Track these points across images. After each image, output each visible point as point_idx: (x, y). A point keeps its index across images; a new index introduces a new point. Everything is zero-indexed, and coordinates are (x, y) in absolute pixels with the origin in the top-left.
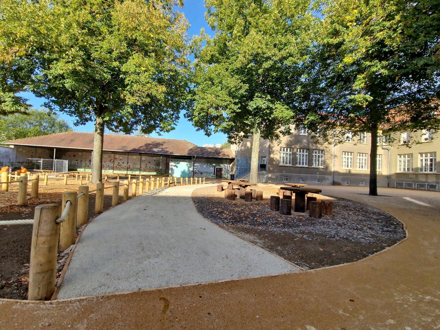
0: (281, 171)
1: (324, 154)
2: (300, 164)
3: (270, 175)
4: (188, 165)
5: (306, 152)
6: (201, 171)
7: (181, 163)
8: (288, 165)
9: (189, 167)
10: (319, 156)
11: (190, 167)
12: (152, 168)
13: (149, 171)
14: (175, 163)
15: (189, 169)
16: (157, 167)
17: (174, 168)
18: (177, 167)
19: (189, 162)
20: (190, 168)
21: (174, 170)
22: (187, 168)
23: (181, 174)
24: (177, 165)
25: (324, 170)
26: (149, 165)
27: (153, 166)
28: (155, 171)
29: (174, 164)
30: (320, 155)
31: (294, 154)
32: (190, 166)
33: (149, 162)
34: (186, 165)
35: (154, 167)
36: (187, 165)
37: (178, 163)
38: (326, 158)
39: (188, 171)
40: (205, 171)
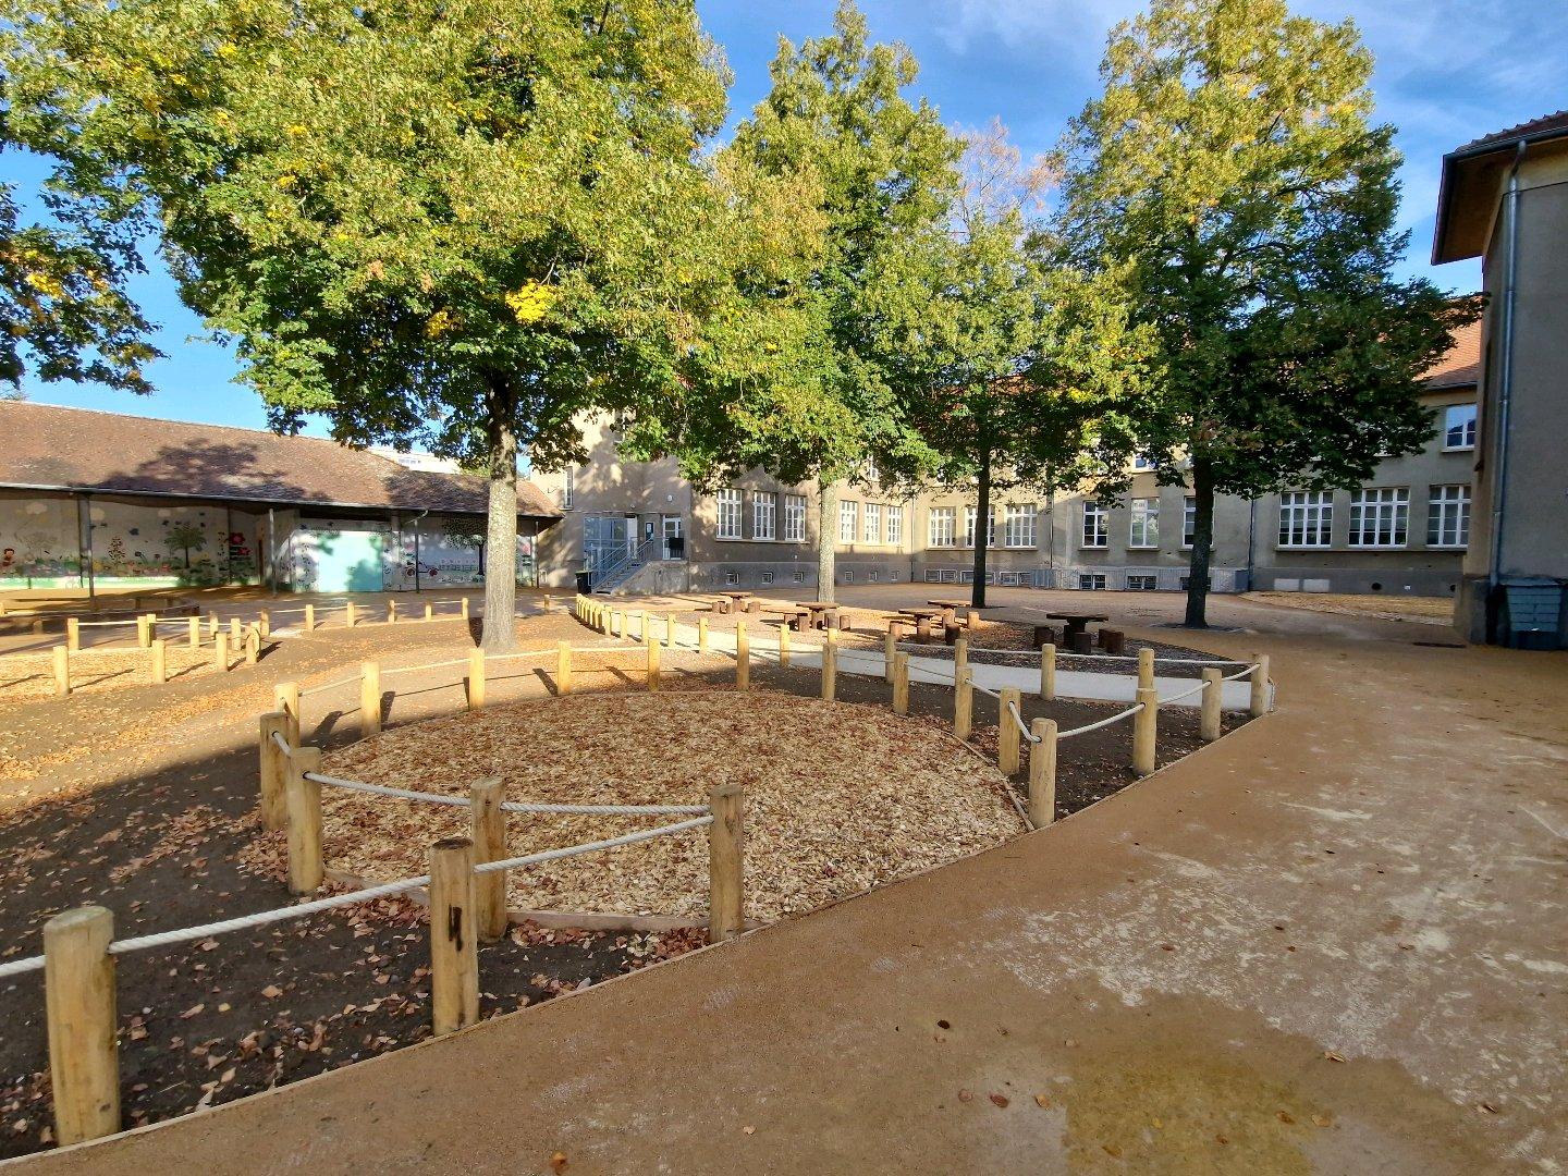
0: (720, 557)
1: (807, 507)
2: (759, 535)
3: (695, 570)
4: (378, 544)
5: (772, 502)
6: (430, 562)
7: (343, 533)
8: (734, 537)
9: (380, 550)
10: (796, 513)
11: (387, 551)
12: (150, 556)
13: (138, 573)
14: (318, 535)
15: (381, 559)
16: (180, 553)
17: (316, 556)
18: (329, 551)
19: (380, 531)
20: (384, 555)
21: (314, 564)
22: (374, 553)
23: (347, 578)
24: (330, 544)
25: (807, 548)
26: (130, 547)
27: (153, 548)
28: (172, 568)
29: (316, 541)
30: (800, 508)
31: (746, 506)
32: (385, 545)
33: (134, 532)
34: (368, 544)
35: (164, 552)
36: (373, 541)
37: (333, 537)
38: (810, 517)
39: (377, 565)
40: (447, 562)
